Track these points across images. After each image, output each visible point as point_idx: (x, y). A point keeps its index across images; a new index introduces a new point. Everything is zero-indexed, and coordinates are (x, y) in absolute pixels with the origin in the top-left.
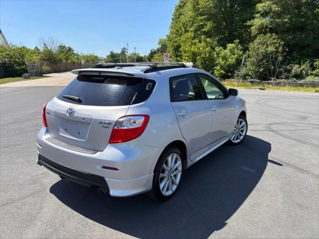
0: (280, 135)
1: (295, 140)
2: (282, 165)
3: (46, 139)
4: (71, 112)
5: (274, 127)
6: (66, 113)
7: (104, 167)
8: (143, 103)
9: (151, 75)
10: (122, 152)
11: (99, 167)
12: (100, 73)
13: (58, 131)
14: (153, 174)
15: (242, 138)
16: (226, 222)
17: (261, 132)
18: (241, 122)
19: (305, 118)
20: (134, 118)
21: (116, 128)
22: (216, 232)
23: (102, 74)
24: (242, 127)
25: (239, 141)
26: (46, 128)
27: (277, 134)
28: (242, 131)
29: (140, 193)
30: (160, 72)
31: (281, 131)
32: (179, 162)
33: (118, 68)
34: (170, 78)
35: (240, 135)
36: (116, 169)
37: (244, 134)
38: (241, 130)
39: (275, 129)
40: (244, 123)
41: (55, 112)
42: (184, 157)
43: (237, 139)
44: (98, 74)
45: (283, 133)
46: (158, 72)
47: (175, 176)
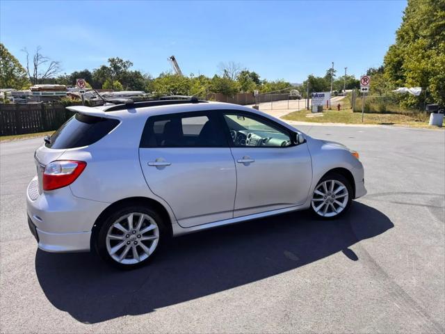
2: (356, 260)
11: (35, 215)
14: (91, 232)
15: (340, 210)
16: (155, 309)
18: (336, 186)
21: (45, 173)
24: (342, 192)
28: (341, 200)
34: (151, 117)
35: (337, 206)
36: (41, 220)
37: (344, 204)
38: (337, 197)
39: (443, 205)
40: (342, 188)
43: (330, 210)
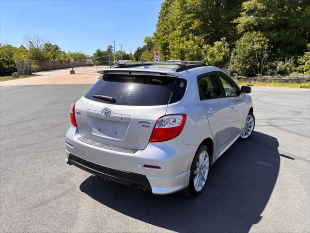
0: (283, 129)
1: (298, 134)
2: (294, 159)
3: (78, 139)
4: (107, 112)
5: (274, 122)
6: (100, 113)
7: (146, 166)
8: (179, 102)
9: (182, 74)
10: (164, 151)
11: (140, 166)
12: (130, 73)
13: (91, 130)
14: (190, 171)
15: (250, 133)
16: (261, 215)
17: (264, 127)
18: (250, 118)
19: (300, 113)
20: (174, 116)
21: (157, 127)
22: (254, 226)
23: (132, 74)
24: (251, 123)
25: (247, 136)
26: (75, 128)
27: (279, 129)
28: (250, 127)
29: (180, 190)
30: (189, 70)
31: (282, 126)
32: (207, 159)
33: (145, 68)
34: (197, 76)
35: (248, 130)
36: (159, 168)
37: (251, 130)
38: (249, 125)
39: (276, 124)
40: (252, 119)
41: (87, 112)
42: (210, 153)
43: (245, 135)
44: (128, 74)
45: (284, 127)
46: (186, 70)
47: (204, 172)
